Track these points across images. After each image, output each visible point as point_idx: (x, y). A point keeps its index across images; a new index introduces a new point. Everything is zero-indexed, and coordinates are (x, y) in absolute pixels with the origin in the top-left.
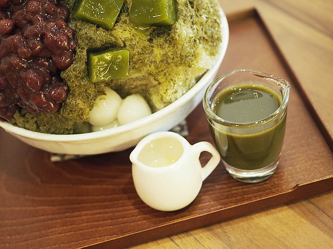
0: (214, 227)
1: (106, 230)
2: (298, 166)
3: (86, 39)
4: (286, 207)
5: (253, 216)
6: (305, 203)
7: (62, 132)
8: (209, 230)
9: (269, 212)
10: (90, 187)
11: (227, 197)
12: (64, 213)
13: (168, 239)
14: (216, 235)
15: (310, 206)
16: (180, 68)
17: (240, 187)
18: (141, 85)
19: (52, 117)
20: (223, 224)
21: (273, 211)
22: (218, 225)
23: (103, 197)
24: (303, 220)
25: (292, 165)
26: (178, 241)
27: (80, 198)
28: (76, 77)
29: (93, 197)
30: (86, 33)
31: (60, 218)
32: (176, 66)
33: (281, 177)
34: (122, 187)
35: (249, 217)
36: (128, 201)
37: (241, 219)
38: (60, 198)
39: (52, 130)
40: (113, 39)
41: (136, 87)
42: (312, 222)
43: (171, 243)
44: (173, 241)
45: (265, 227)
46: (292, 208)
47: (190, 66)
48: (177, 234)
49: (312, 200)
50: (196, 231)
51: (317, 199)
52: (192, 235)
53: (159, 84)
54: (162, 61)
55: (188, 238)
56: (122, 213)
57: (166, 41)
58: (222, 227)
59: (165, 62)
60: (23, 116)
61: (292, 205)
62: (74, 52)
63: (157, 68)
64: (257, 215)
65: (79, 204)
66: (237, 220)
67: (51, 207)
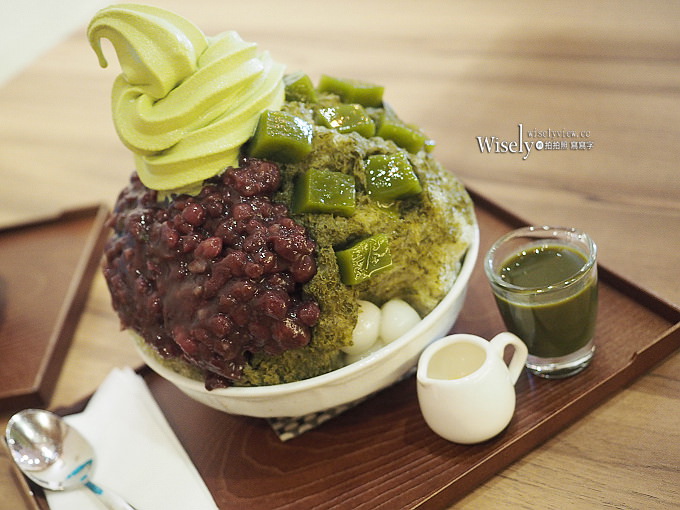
0: (549, 444)
1: (411, 493)
2: (617, 339)
3: (328, 233)
4: (627, 391)
5: (591, 415)
6: (647, 378)
7: (317, 373)
8: (546, 450)
9: (609, 403)
10: (357, 453)
11: (549, 402)
12: (341, 494)
13: (498, 478)
14: (557, 451)
15: (657, 379)
16: (444, 246)
17: (559, 386)
18: (399, 283)
19: (299, 357)
20: (559, 436)
21: (613, 400)
22: (554, 440)
23: (382, 458)
24: (657, 397)
25: (609, 340)
26: (513, 476)
27: (349, 470)
28: (329, 285)
29: (369, 463)
30: (326, 227)
31: (337, 503)
32: (439, 244)
33: (603, 357)
34: (401, 437)
35: (587, 417)
36: (419, 451)
37: (579, 423)
38: (321, 480)
39: (303, 374)
40: (359, 227)
41: (393, 288)
42: (669, 396)
43: (505, 480)
44: (505, 477)
45: (615, 421)
46: (635, 389)
47: (454, 242)
48: (506, 467)
49: (655, 372)
50: (530, 456)
51: (660, 368)
52: (526, 463)
53: (426, 272)
54: (422, 242)
55: (523, 468)
56: (421, 466)
57: (420, 214)
58: (559, 440)
59: (426, 241)
60: (257, 368)
61: (633, 386)
62: (315, 255)
63: (419, 252)
64: (596, 411)
65: (354, 477)
66: (574, 426)
67: (316, 495)
